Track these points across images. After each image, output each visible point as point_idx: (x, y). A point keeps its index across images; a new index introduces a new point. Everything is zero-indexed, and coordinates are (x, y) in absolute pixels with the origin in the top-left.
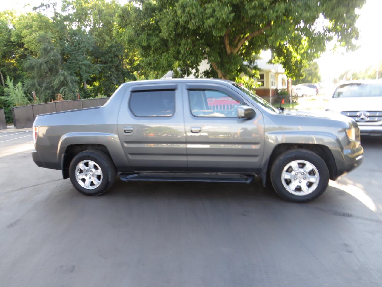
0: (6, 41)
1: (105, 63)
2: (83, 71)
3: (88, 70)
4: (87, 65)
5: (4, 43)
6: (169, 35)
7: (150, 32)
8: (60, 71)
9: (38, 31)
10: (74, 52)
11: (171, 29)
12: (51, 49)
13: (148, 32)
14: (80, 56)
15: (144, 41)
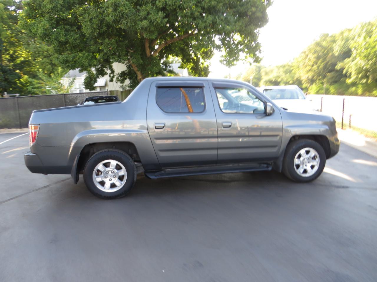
6: (92, 32)
11: (95, 27)
15: (61, 36)
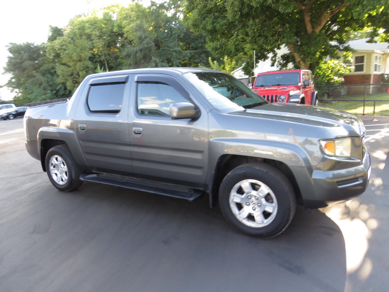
0: (110, 32)
1: (196, 49)
2: (174, 58)
3: (178, 57)
4: (177, 51)
5: (108, 34)
6: (234, 16)
7: (216, 14)
8: (153, 58)
9: (136, 21)
10: (167, 39)
11: (236, 9)
12: (146, 37)
13: (215, 14)
14: (172, 43)
15: (209, 24)
